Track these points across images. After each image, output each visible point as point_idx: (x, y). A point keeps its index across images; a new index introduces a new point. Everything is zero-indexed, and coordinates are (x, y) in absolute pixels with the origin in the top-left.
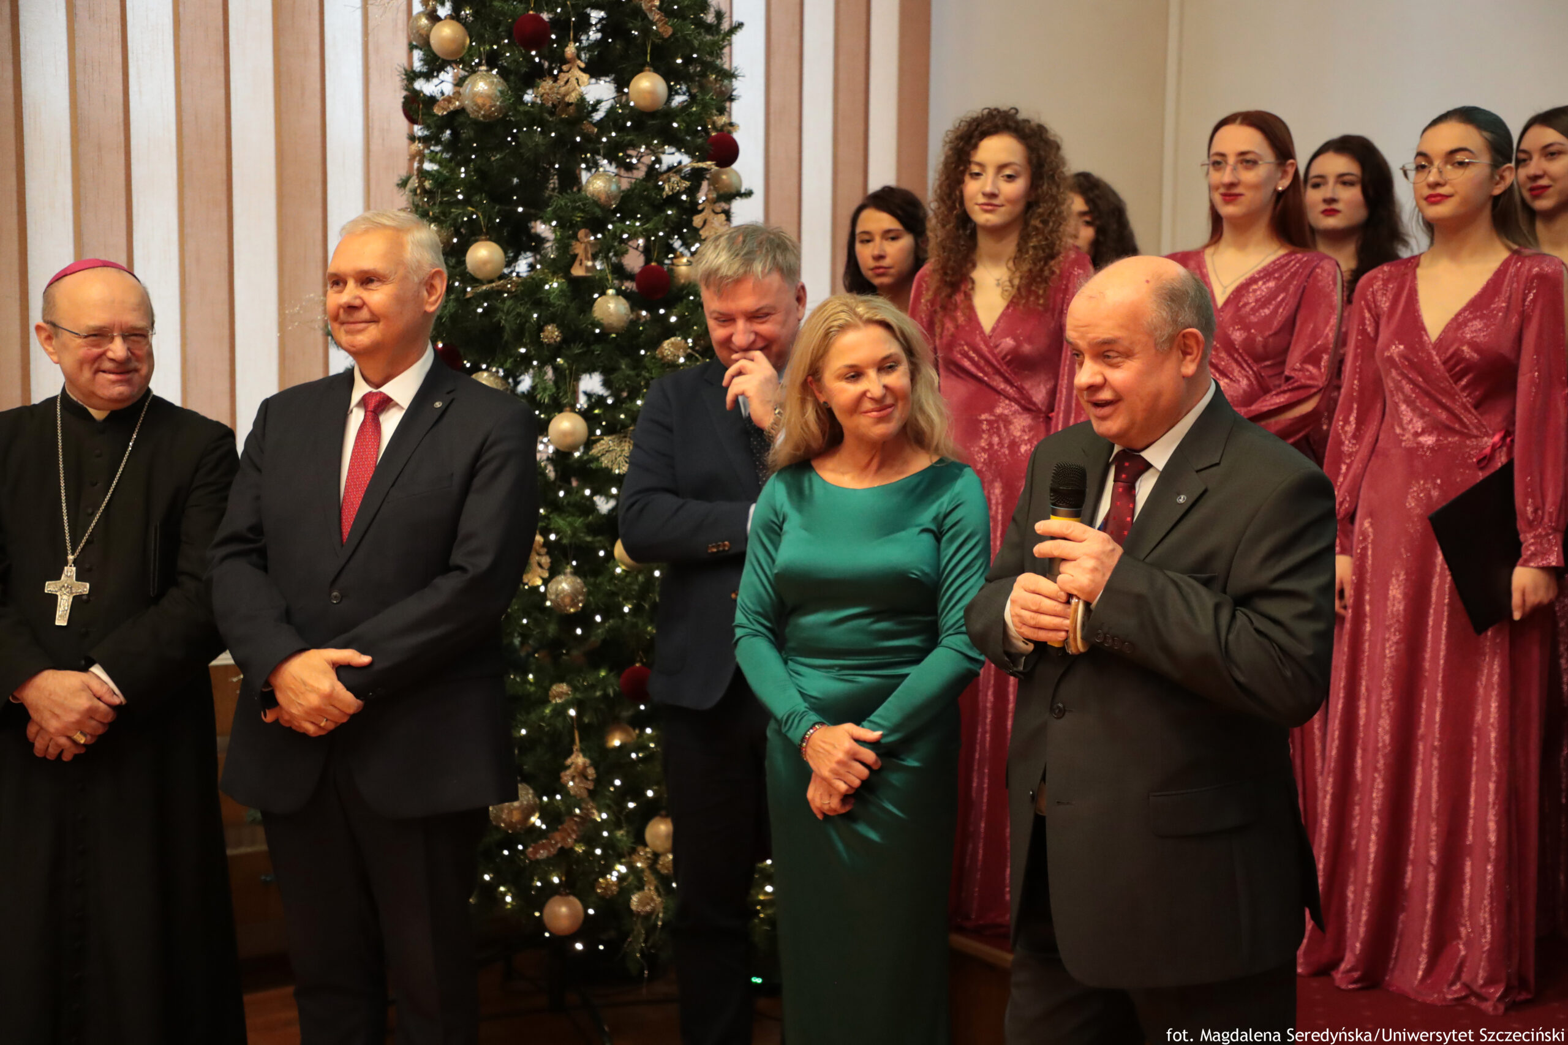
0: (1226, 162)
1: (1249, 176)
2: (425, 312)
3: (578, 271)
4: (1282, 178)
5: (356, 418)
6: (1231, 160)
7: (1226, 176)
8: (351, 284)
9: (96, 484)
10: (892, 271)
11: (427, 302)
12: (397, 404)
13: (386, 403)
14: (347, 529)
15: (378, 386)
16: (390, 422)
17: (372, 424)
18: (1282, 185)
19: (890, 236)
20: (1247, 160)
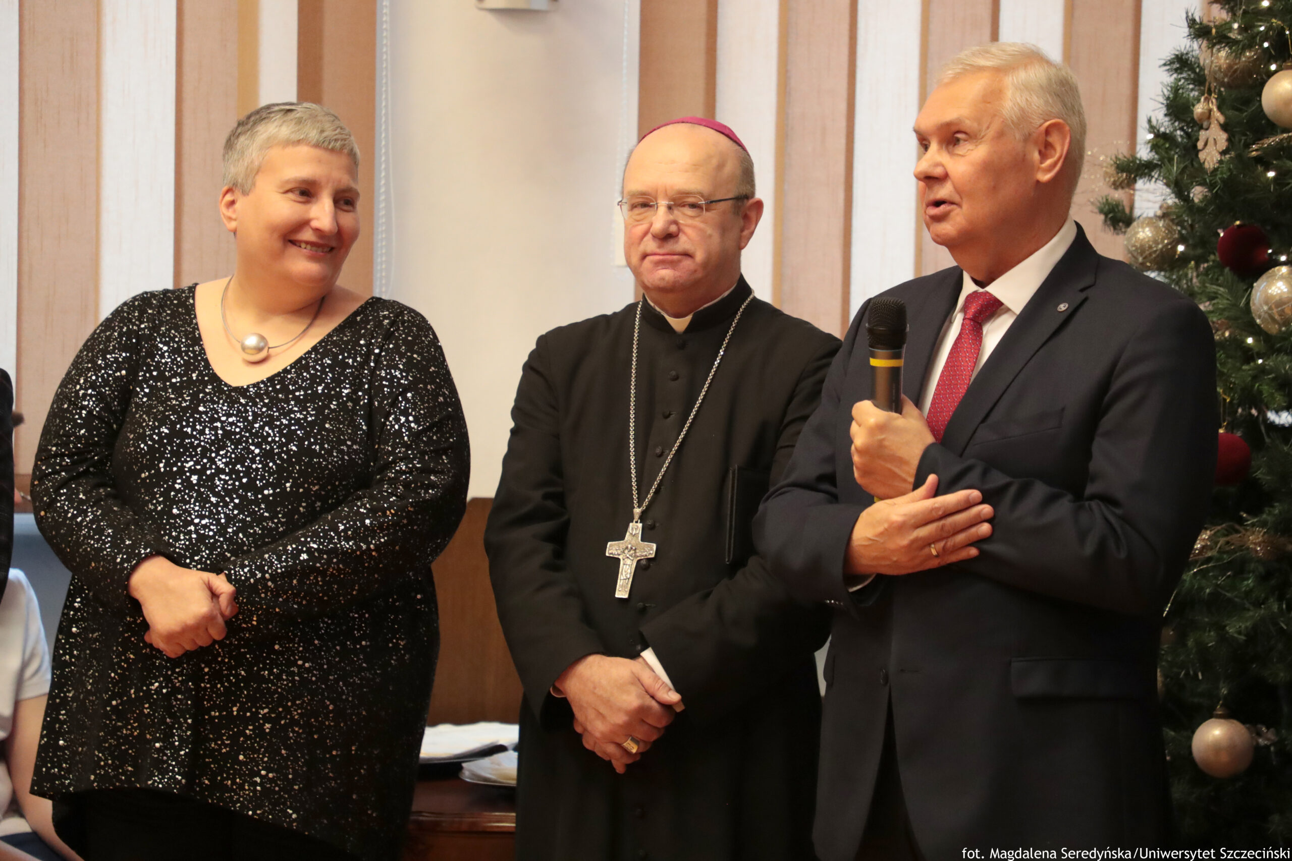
2: (1038, 182)
5: (954, 330)
8: (934, 145)
9: (670, 414)
11: (1039, 168)
12: (1008, 310)
13: (993, 308)
15: (983, 286)
16: (994, 333)
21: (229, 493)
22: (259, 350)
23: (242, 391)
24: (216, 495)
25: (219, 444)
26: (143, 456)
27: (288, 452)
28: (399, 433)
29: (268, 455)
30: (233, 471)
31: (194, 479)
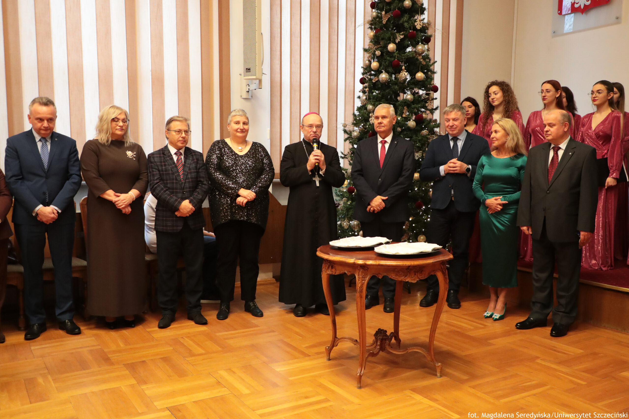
0: (543, 92)
1: (548, 94)
3: (404, 116)
4: (557, 94)
5: (380, 146)
6: (545, 91)
7: (543, 95)
8: (380, 118)
10: (470, 114)
11: (393, 122)
12: (387, 142)
13: (386, 142)
14: (381, 167)
15: (384, 138)
16: (387, 146)
17: (383, 147)
18: (557, 96)
19: (470, 107)
20: (548, 91)
21: (246, 173)
22: (241, 149)
23: (242, 156)
24: (244, 173)
25: (242, 164)
26: (231, 166)
27: (253, 166)
28: (266, 163)
29: (250, 166)
30: (245, 169)
31: (240, 170)
